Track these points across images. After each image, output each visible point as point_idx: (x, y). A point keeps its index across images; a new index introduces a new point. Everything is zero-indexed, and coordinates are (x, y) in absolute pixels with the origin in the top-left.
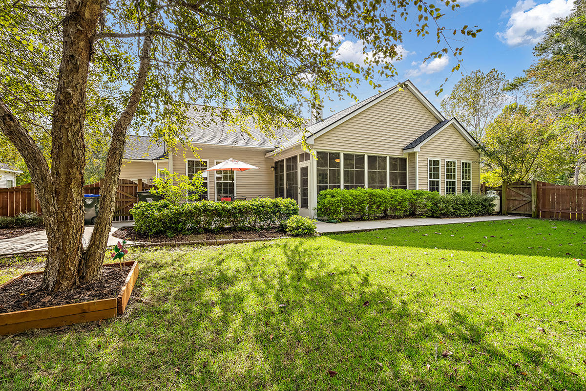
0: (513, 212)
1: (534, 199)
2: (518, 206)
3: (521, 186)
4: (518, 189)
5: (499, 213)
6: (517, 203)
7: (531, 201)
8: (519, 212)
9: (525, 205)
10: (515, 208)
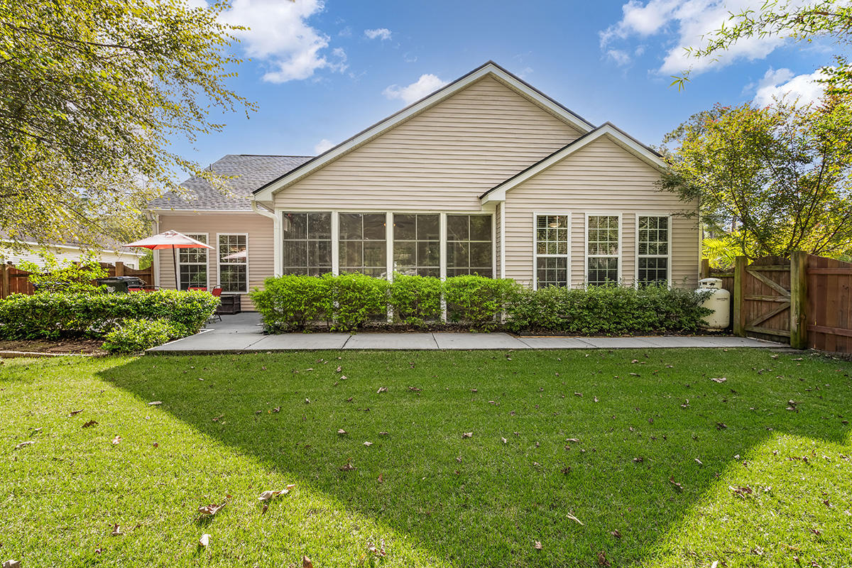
0: (756, 330)
1: (794, 299)
2: (767, 317)
3: (773, 268)
4: (768, 274)
5: (727, 331)
6: (765, 308)
7: (790, 307)
8: (769, 332)
9: (782, 315)
10: (759, 321)
